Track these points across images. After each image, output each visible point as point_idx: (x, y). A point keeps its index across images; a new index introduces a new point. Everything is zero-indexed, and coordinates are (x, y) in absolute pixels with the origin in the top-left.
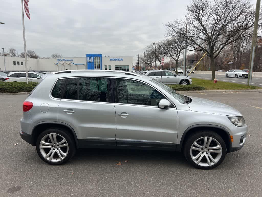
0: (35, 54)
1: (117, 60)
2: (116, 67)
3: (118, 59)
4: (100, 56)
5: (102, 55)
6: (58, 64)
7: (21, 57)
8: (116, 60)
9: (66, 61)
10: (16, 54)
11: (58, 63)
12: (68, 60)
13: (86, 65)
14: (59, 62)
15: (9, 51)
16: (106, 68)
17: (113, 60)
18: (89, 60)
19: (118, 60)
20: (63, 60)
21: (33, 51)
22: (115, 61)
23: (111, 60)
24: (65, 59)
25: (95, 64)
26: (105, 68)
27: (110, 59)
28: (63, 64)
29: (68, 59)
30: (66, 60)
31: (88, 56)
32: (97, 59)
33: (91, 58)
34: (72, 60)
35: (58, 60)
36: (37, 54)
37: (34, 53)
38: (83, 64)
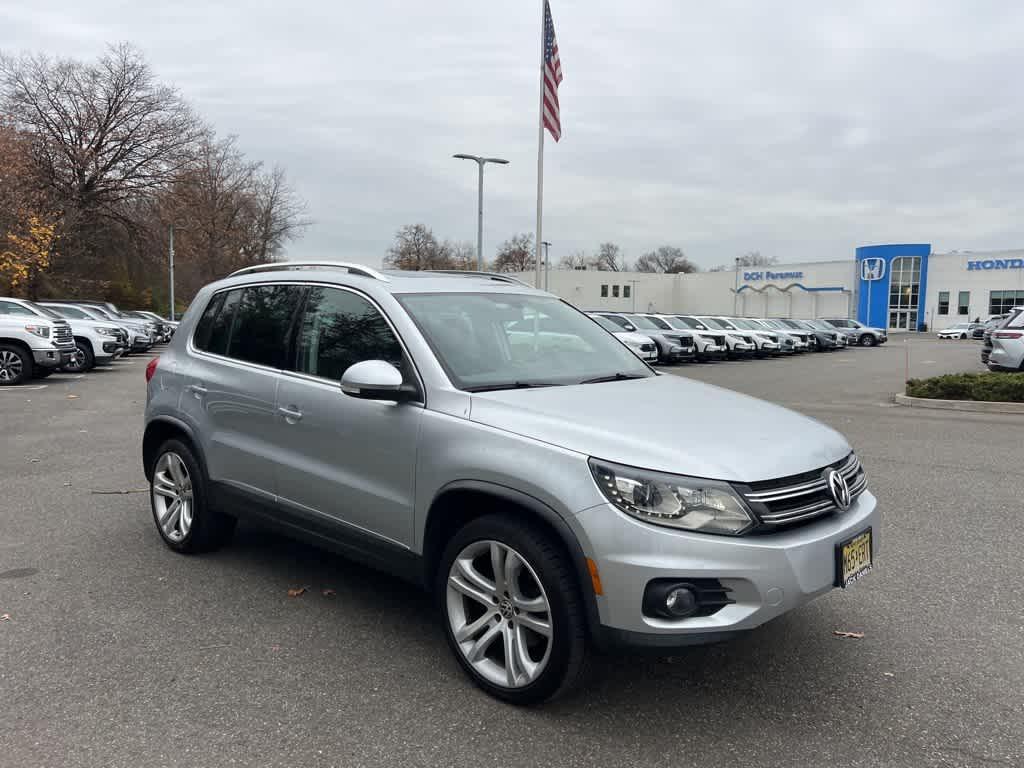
0: (681, 259)
1: (1005, 267)
2: (995, 297)
3: (1013, 261)
4: (920, 253)
5: (929, 246)
6: (743, 291)
7: (640, 270)
8: (1000, 265)
9: (774, 277)
10: (618, 261)
11: (745, 287)
12: (782, 276)
13: (853, 292)
14: (751, 283)
15: (599, 254)
16: (947, 303)
17: (985, 268)
18: (867, 270)
19: (1010, 264)
20: (765, 275)
21: (676, 248)
22: (994, 270)
23: (971, 266)
24: (774, 271)
25: (895, 289)
26: (941, 303)
27: (970, 264)
28: (764, 288)
29: (784, 272)
30: (777, 274)
31: (867, 254)
32: (907, 265)
33: (878, 264)
34: (799, 275)
35: (748, 277)
36: (690, 258)
37: (680, 256)
38: (842, 289)
